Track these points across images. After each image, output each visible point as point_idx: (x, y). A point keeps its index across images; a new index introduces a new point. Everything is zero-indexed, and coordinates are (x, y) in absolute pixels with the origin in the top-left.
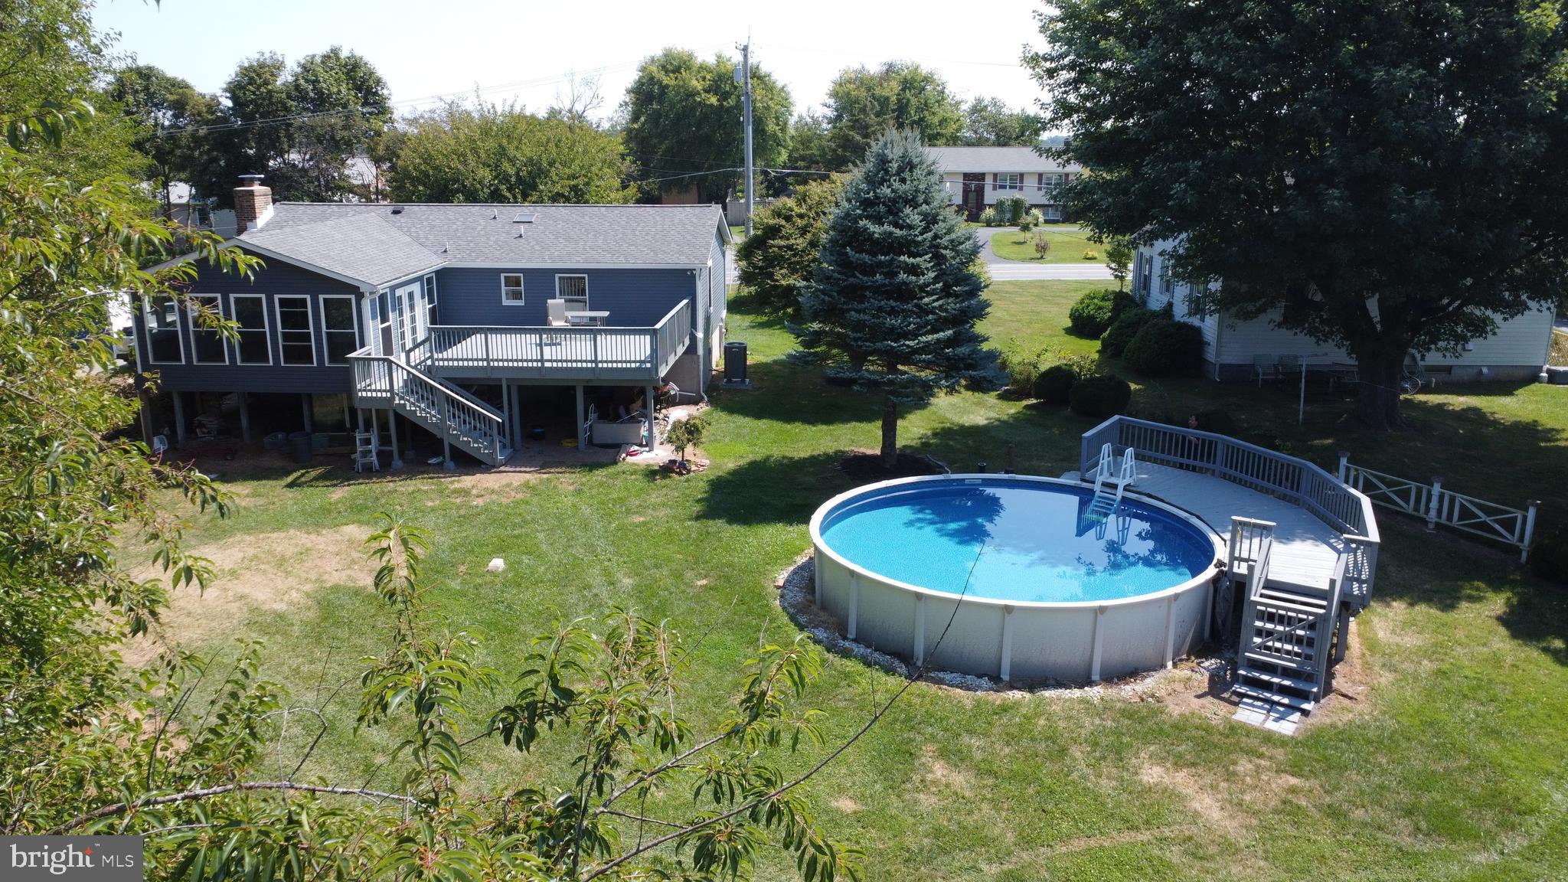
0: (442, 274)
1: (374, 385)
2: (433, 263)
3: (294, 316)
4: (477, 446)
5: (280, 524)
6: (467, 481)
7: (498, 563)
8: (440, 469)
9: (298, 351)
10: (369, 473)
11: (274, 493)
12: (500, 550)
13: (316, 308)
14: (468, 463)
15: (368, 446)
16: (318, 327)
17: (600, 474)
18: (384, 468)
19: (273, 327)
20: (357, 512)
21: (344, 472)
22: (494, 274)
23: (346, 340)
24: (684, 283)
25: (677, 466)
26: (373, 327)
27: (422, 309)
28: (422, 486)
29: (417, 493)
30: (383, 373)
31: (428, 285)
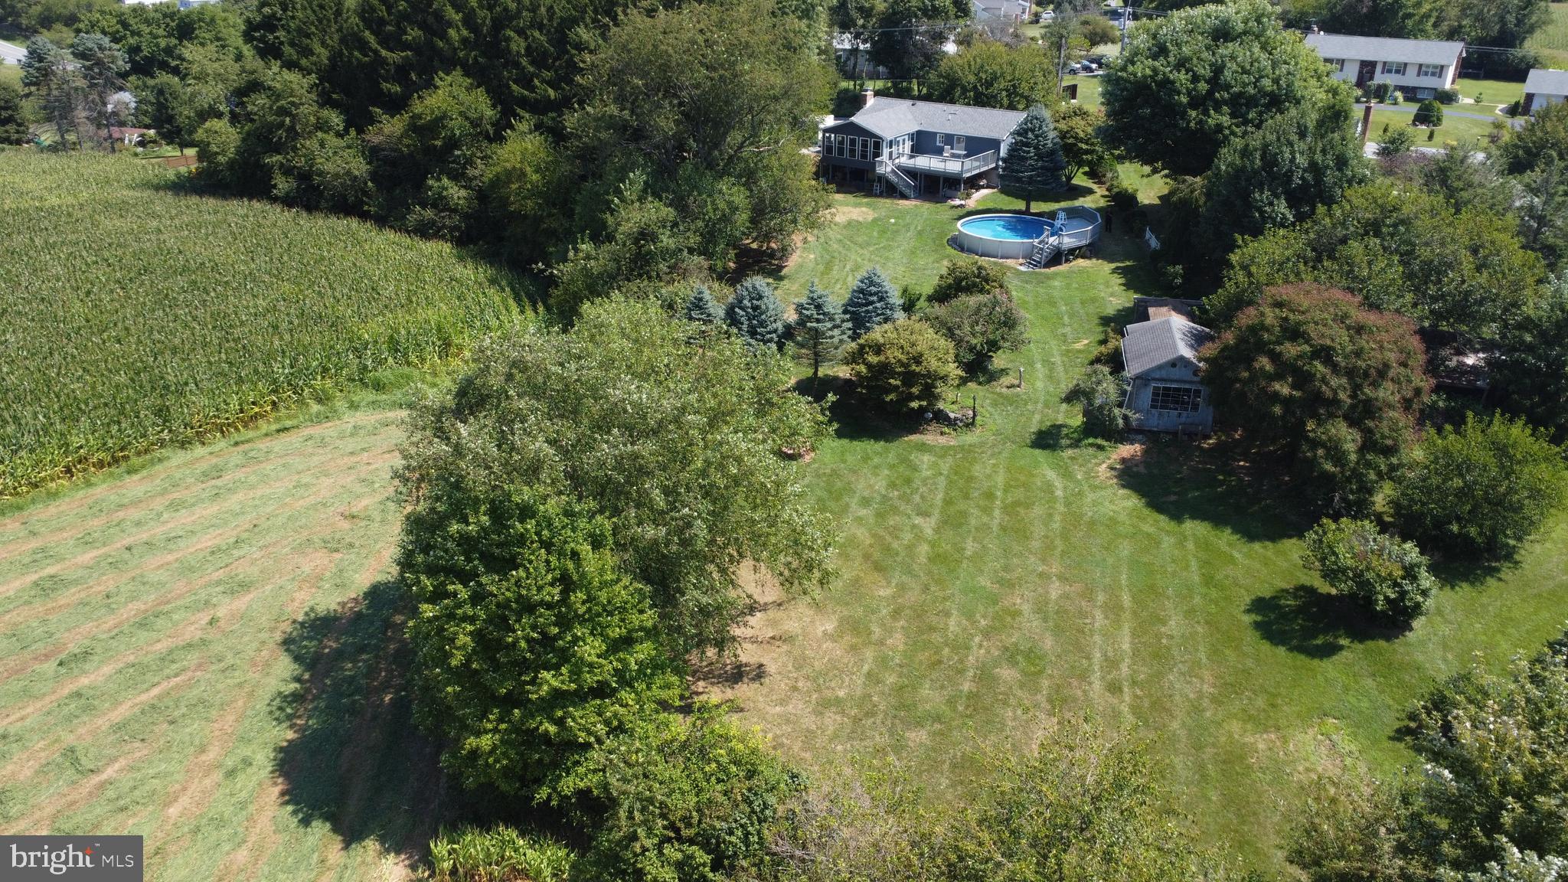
0: (919, 133)
1: (880, 170)
2: (914, 128)
3: (865, 145)
4: (907, 191)
5: (848, 205)
6: (901, 202)
7: (893, 221)
8: (894, 197)
9: (864, 156)
10: (876, 196)
11: (850, 198)
12: (895, 218)
13: (871, 142)
14: (904, 197)
15: (877, 188)
16: (871, 149)
17: (937, 205)
18: (881, 195)
19: (858, 147)
20: (868, 205)
21: (869, 193)
22: (935, 134)
23: (877, 154)
24: (995, 144)
25: (961, 206)
26: (886, 151)
27: (908, 144)
28: (888, 201)
29: (886, 203)
30: (886, 166)
31: (912, 136)
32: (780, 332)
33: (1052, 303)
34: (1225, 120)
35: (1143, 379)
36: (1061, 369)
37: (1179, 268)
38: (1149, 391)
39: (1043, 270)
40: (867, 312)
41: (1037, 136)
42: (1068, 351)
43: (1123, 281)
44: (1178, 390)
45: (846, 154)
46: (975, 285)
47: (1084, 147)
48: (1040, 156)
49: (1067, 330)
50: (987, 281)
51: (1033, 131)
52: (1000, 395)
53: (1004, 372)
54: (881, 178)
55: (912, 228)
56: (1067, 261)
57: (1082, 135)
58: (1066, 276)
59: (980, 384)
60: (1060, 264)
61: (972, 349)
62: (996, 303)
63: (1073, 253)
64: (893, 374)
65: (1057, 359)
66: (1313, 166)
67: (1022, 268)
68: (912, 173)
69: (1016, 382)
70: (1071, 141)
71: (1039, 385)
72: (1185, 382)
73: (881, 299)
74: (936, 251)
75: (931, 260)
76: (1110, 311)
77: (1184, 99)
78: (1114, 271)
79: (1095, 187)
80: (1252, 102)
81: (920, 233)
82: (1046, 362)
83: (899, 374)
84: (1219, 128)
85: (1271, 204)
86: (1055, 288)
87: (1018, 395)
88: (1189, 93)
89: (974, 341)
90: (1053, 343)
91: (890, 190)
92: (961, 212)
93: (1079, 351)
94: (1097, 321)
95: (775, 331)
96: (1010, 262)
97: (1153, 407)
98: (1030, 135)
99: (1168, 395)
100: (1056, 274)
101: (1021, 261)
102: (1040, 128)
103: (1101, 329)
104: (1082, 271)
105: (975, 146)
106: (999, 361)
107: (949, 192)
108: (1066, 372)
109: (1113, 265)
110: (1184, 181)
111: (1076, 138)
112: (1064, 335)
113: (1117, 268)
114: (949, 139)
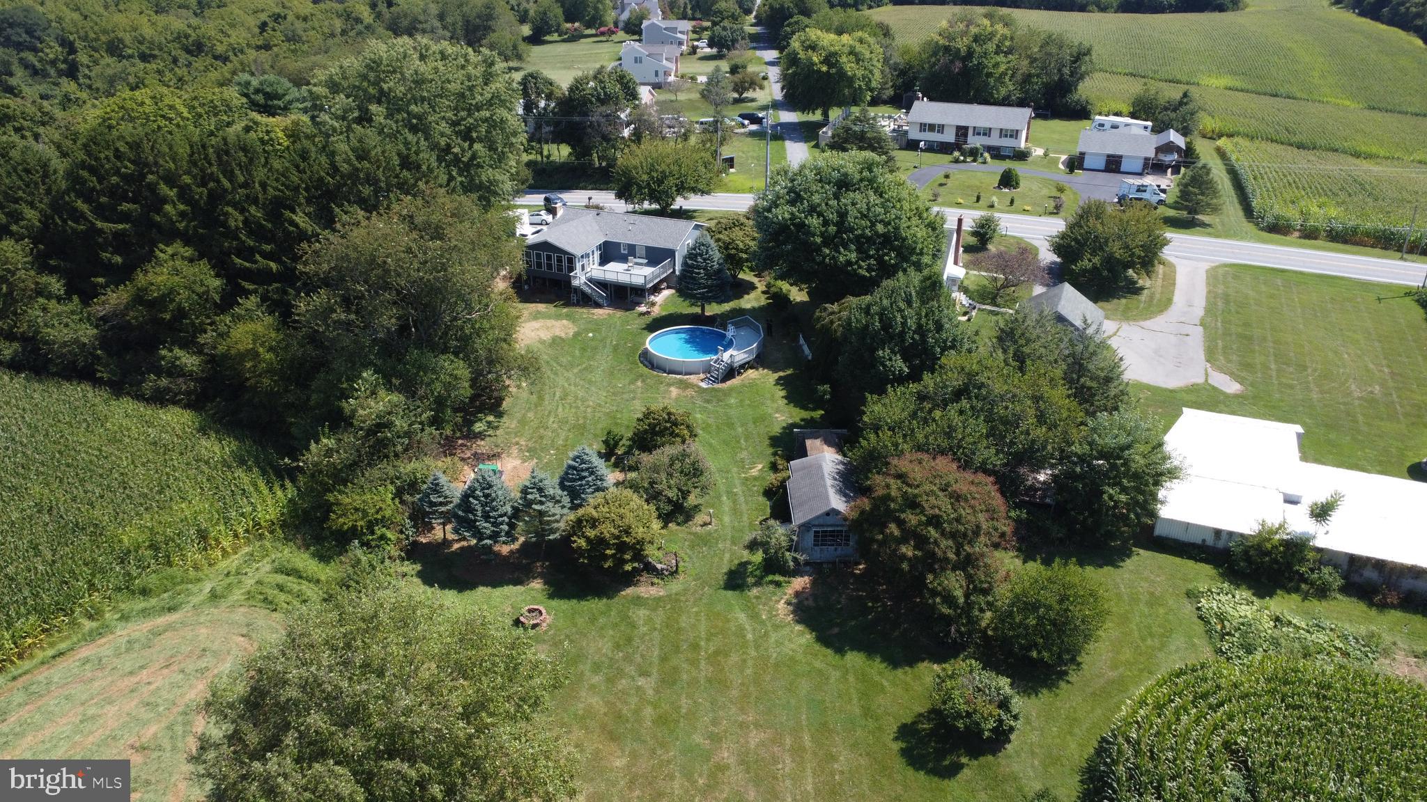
1: (575, 283)
2: (602, 239)
3: (559, 260)
4: (600, 301)
5: (549, 318)
6: (595, 310)
7: (591, 335)
8: (591, 306)
9: (560, 269)
10: (574, 305)
11: (550, 308)
12: (592, 331)
13: (565, 258)
14: (598, 306)
15: (574, 298)
16: (565, 263)
17: (628, 313)
18: (578, 304)
19: (554, 262)
20: (568, 317)
21: (568, 304)
22: (619, 244)
23: (571, 269)
24: (670, 253)
25: (648, 313)
26: (578, 266)
27: (597, 254)
28: (584, 310)
29: (583, 312)
30: (579, 279)
31: (599, 247)
32: (509, 513)
33: (731, 425)
34: (853, 256)
35: (805, 527)
36: (742, 499)
37: (827, 387)
38: (812, 534)
39: (720, 386)
40: (581, 485)
41: (705, 260)
42: (746, 479)
43: (783, 393)
44: (834, 531)
45: (544, 268)
46: (666, 428)
47: (745, 256)
48: (709, 275)
49: (744, 454)
50: (675, 424)
51: (701, 255)
52: (695, 534)
53: (697, 508)
54: (577, 290)
55: (608, 342)
56: (739, 373)
57: (741, 246)
58: (737, 391)
59: (678, 524)
60: (734, 377)
61: (669, 501)
62: (685, 455)
63: (745, 366)
64: (608, 546)
65: (738, 490)
66: (920, 329)
67: (704, 385)
68: (603, 284)
69: (707, 519)
70: (733, 252)
71: (726, 519)
72: (837, 526)
73: (592, 473)
74: (630, 370)
75: (627, 381)
76: (777, 430)
77: (819, 240)
78: (778, 382)
79: (755, 280)
80: (870, 240)
81: (616, 348)
82: (730, 493)
83: (614, 544)
84: (849, 263)
85: (890, 359)
86: (730, 406)
87: (710, 534)
88: (822, 235)
89: (670, 495)
90: (735, 469)
91: (585, 300)
92: (648, 319)
93: (755, 479)
94: (767, 442)
95: (505, 514)
96: (693, 379)
97: (815, 545)
98: (699, 259)
99: (826, 536)
100: (731, 389)
101: (702, 376)
102: (707, 253)
103: (771, 450)
104: (752, 385)
105: (655, 256)
106: (692, 500)
107: (637, 299)
108: (747, 502)
109: (776, 376)
110: (825, 309)
111: (737, 249)
112: (742, 461)
113: (780, 378)
114: (632, 250)
